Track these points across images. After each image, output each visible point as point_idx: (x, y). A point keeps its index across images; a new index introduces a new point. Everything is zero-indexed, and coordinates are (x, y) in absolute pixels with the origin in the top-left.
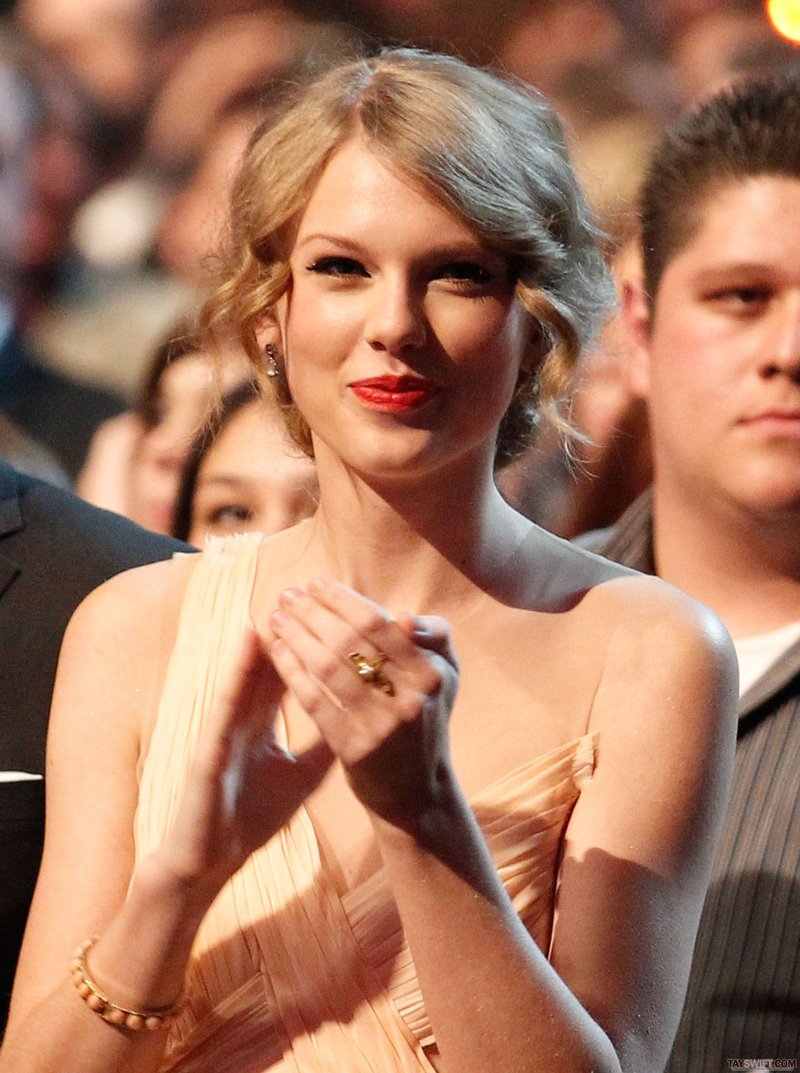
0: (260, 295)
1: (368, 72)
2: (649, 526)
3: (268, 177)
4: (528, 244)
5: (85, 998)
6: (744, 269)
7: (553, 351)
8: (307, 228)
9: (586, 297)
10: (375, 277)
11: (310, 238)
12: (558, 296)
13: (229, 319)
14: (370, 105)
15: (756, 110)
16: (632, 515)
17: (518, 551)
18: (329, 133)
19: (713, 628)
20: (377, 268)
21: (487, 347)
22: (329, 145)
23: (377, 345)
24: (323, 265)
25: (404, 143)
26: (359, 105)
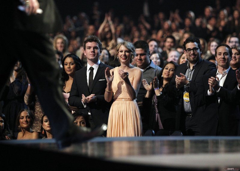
4: (131, 50)
7: (132, 56)
8: (120, 49)
14: (123, 43)
20: (123, 51)
22: (121, 45)
23: (123, 55)
25: (125, 45)
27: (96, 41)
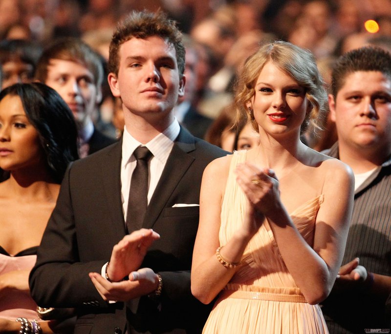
0: (248, 96)
1: (272, 46)
2: (338, 149)
3: (250, 70)
4: (309, 85)
5: (220, 261)
6: (356, 92)
7: (314, 109)
8: (258, 81)
9: (321, 96)
10: (274, 92)
11: (259, 84)
12: (315, 96)
13: (241, 102)
14: (273, 53)
15: (356, 56)
16: (334, 146)
17: (305, 153)
18: (264, 60)
19: (349, 170)
20: (275, 90)
21: (299, 107)
22: (264, 62)
23: (275, 107)
24: (262, 90)
25: (281, 62)
26: (270, 54)
27: (164, 34)
